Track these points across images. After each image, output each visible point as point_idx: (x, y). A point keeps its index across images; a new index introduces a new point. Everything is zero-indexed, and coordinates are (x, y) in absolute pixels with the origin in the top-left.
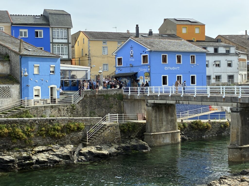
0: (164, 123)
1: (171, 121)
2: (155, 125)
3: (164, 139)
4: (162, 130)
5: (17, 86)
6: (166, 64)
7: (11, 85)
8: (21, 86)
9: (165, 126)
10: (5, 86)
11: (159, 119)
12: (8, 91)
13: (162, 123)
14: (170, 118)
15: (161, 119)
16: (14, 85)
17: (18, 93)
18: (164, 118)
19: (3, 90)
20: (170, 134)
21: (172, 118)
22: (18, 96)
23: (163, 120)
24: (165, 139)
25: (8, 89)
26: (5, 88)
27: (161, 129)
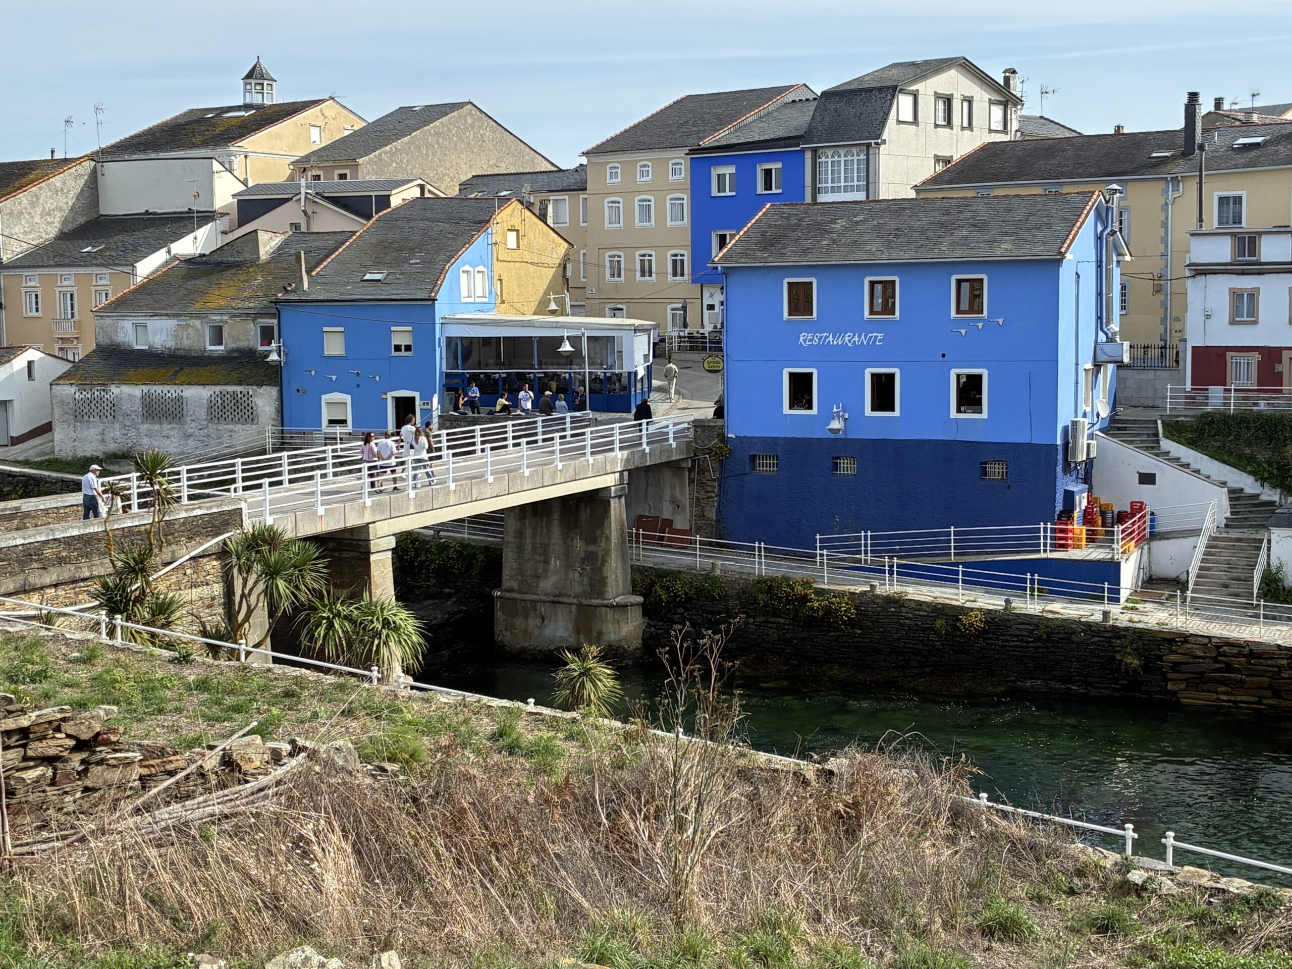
0: (555, 563)
1: (584, 560)
2: (515, 565)
3: (543, 621)
4: (541, 585)
5: (270, 392)
6: (812, 322)
7: (255, 387)
8: (281, 392)
9: (556, 572)
10: (238, 389)
11: (534, 543)
12: (246, 405)
13: (547, 562)
14: (579, 545)
15: (541, 544)
16: (264, 387)
17: (273, 409)
18: (554, 544)
19: (233, 402)
20: (574, 608)
21: (591, 548)
22: (273, 419)
23: (551, 551)
24: (546, 621)
25: (246, 399)
26: (240, 396)
27: (537, 582)
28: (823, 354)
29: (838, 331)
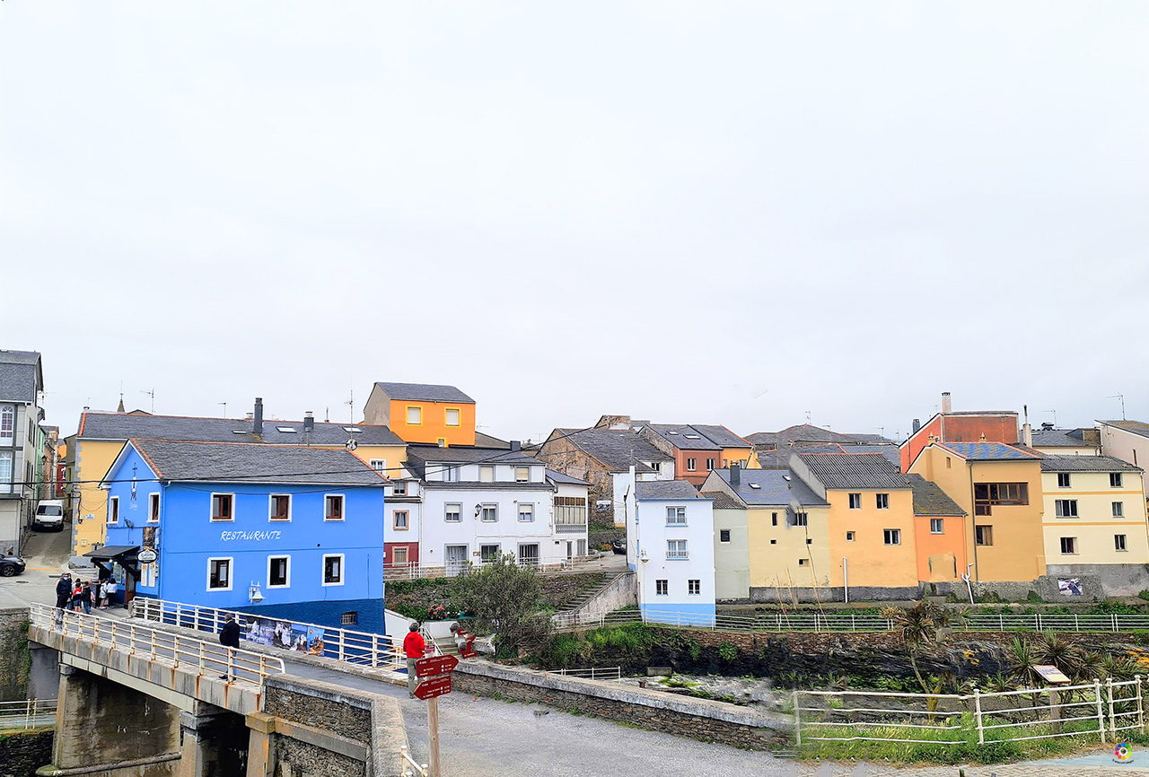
4: (105, 754)
6: (231, 523)
27: (102, 753)
28: (239, 549)
29: (249, 530)
